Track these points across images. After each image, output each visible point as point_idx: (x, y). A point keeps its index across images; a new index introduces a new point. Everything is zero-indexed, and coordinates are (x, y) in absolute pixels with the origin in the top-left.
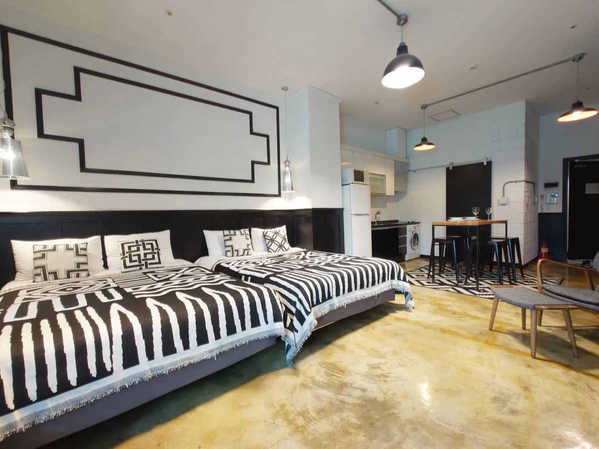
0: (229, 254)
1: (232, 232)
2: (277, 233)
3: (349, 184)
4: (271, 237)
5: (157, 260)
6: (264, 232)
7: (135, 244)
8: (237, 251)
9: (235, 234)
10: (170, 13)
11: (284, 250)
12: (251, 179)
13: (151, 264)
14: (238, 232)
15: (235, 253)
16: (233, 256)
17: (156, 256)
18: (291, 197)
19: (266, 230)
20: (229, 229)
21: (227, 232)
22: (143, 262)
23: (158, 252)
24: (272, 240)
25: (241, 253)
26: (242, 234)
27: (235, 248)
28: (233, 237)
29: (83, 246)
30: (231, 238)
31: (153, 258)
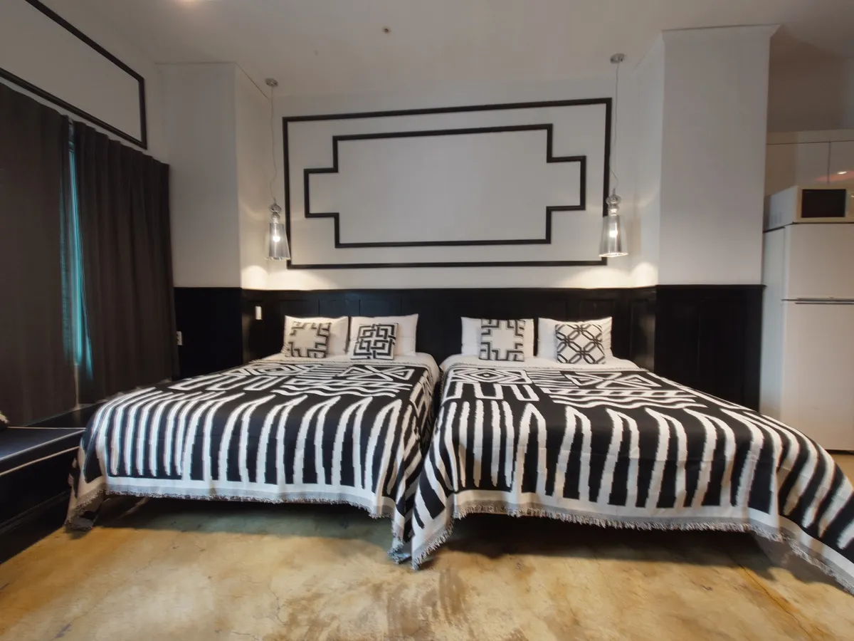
0: (484, 355)
1: (494, 322)
2: (580, 330)
3: (783, 227)
4: (567, 335)
5: (386, 351)
6: (556, 326)
7: (370, 328)
8: (496, 352)
9: (497, 326)
10: (387, 30)
11: (591, 361)
12: (545, 238)
13: (379, 354)
14: (503, 323)
15: (493, 355)
16: (489, 359)
17: (387, 345)
18: (629, 265)
19: (561, 323)
20: (490, 317)
21: (486, 322)
22: (371, 351)
23: (391, 342)
24: (567, 341)
25: (502, 355)
26: (509, 326)
27: (494, 347)
28: (494, 331)
29: (326, 326)
30: (489, 331)
31: (383, 348)
